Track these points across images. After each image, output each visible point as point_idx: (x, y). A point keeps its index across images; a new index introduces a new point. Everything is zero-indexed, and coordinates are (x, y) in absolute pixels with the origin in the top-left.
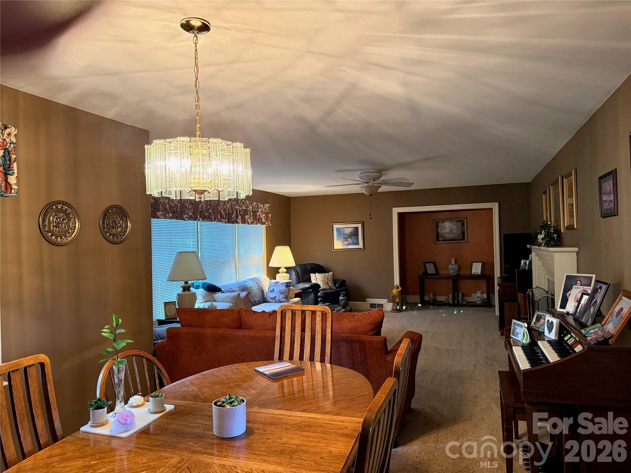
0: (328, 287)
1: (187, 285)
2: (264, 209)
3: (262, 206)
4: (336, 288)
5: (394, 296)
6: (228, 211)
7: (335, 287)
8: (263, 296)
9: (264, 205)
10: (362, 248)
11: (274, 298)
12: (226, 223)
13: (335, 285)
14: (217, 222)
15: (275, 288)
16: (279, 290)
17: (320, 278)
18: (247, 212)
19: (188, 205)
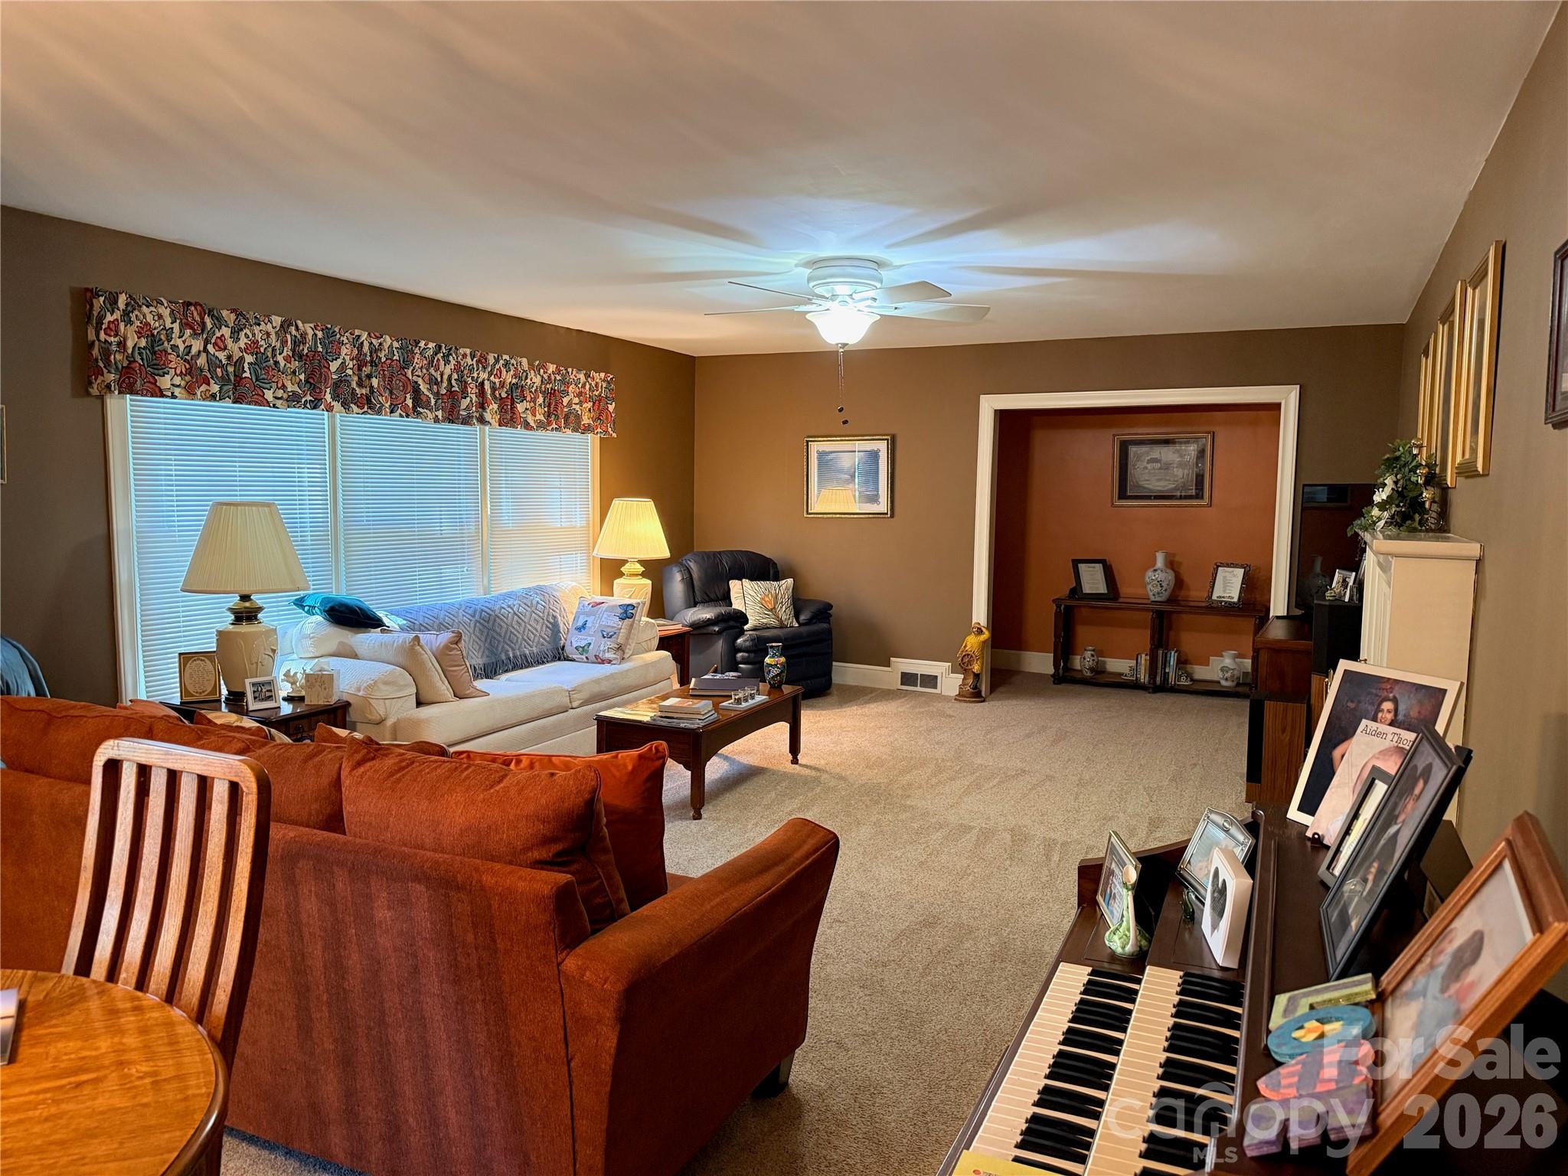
0: (773, 622)
1: (247, 604)
2: (588, 387)
3: (582, 376)
4: (800, 625)
5: (968, 655)
6: (445, 385)
7: (798, 621)
8: (555, 640)
9: (587, 376)
10: (887, 514)
11: (583, 650)
12: (436, 420)
13: (797, 616)
14: (401, 416)
15: (590, 619)
16: (599, 626)
17: (753, 594)
18: (522, 391)
19: (287, 359)
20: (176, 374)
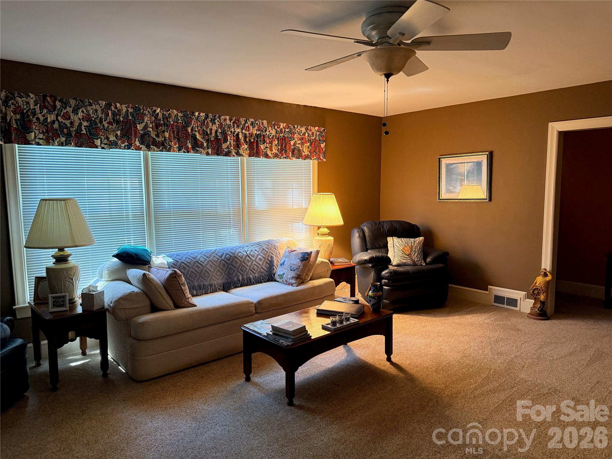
0: (409, 261)
1: (62, 253)
2: (307, 135)
3: (303, 130)
4: (426, 264)
5: (537, 289)
6: (213, 135)
7: (425, 262)
8: (270, 270)
9: (307, 129)
10: (486, 199)
11: (281, 276)
12: (208, 154)
13: (425, 259)
14: (184, 152)
15: (287, 260)
17: (398, 245)
18: (264, 138)
19: (110, 123)
20: (39, 132)
